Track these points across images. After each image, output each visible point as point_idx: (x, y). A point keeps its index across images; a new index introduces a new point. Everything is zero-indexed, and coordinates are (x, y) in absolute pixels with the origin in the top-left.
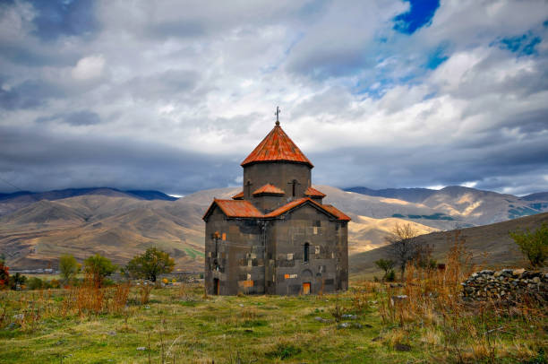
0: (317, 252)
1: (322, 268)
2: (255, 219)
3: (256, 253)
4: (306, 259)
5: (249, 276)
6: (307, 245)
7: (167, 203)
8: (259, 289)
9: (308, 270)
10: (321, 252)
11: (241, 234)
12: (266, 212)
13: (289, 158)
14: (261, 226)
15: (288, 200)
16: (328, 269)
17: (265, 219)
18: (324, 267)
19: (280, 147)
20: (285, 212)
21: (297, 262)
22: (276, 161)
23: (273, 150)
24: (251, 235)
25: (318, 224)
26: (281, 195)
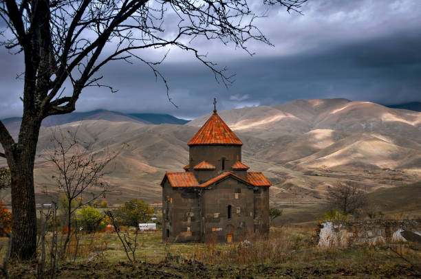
0: (238, 212)
1: (242, 223)
2: (193, 188)
3: (193, 212)
4: (229, 217)
5: (189, 228)
6: (230, 207)
7: (176, 127)
8: (196, 238)
9: (231, 225)
10: (241, 211)
11: (183, 199)
12: (201, 183)
13: (219, 142)
14: (197, 193)
15: (219, 173)
16: (247, 224)
17: (200, 188)
18: (244, 223)
19: (213, 133)
20: (212, 184)
21: (222, 219)
22: (209, 145)
23: (208, 135)
24: (190, 200)
25: (239, 191)
26: (213, 170)
